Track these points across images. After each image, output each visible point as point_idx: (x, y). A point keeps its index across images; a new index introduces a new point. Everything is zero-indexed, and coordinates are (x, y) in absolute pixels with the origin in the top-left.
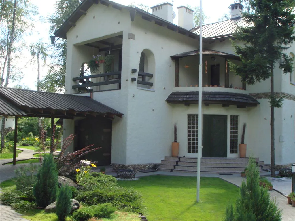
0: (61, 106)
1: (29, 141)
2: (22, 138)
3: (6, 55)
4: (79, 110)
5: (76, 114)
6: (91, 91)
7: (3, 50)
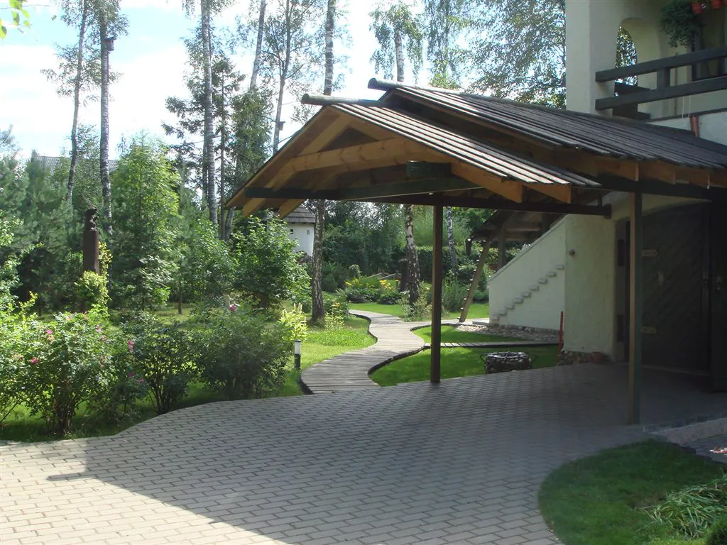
1: (364, 286)
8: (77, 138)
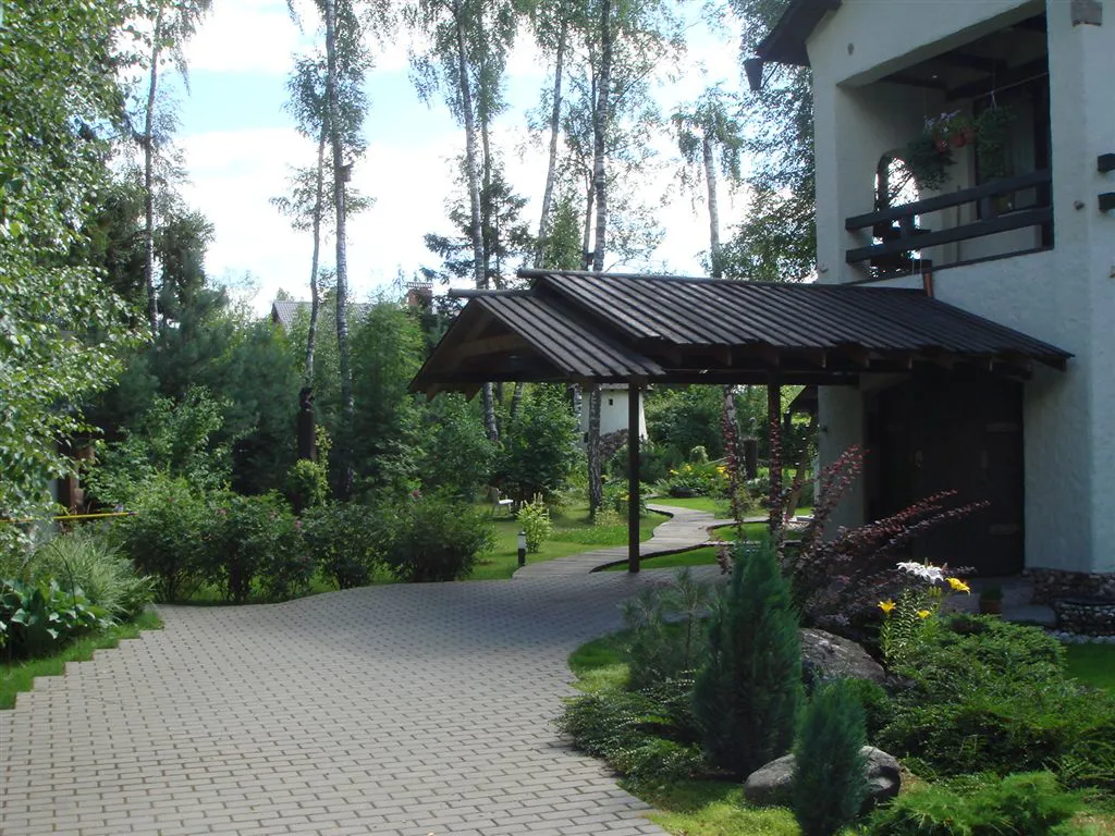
0: (806, 333)
1: (695, 477)
2: (668, 466)
3: (593, 163)
4: (880, 345)
5: (867, 363)
6: (925, 267)
7: (579, 146)
8: (317, 286)
